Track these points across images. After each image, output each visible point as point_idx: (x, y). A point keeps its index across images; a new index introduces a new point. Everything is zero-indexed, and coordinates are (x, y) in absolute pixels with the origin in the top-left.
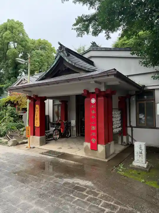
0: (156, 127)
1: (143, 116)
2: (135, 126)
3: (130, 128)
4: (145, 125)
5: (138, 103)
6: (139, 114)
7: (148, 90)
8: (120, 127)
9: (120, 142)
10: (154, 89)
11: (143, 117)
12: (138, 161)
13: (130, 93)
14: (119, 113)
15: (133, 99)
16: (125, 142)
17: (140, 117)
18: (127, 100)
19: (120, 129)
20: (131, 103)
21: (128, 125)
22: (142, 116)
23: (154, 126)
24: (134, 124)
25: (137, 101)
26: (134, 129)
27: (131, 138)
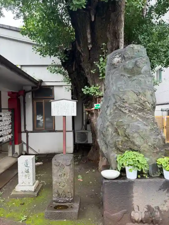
0: (56, 130)
1: (41, 117)
2: (31, 130)
3: (25, 134)
4: (44, 128)
5: (35, 102)
6: (37, 115)
7: (47, 86)
8: (10, 134)
9: (10, 154)
10: (53, 86)
11: (42, 119)
12: (23, 184)
13: (24, 88)
14: (9, 114)
15: (29, 96)
16: (17, 154)
17: (38, 119)
18: (21, 98)
19: (10, 136)
20: (26, 101)
21: (23, 130)
22: (39, 118)
23: (54, 129)
24: (30, 127)
25: (33, 99)
26: (29, 134)
27: (26, 147)
